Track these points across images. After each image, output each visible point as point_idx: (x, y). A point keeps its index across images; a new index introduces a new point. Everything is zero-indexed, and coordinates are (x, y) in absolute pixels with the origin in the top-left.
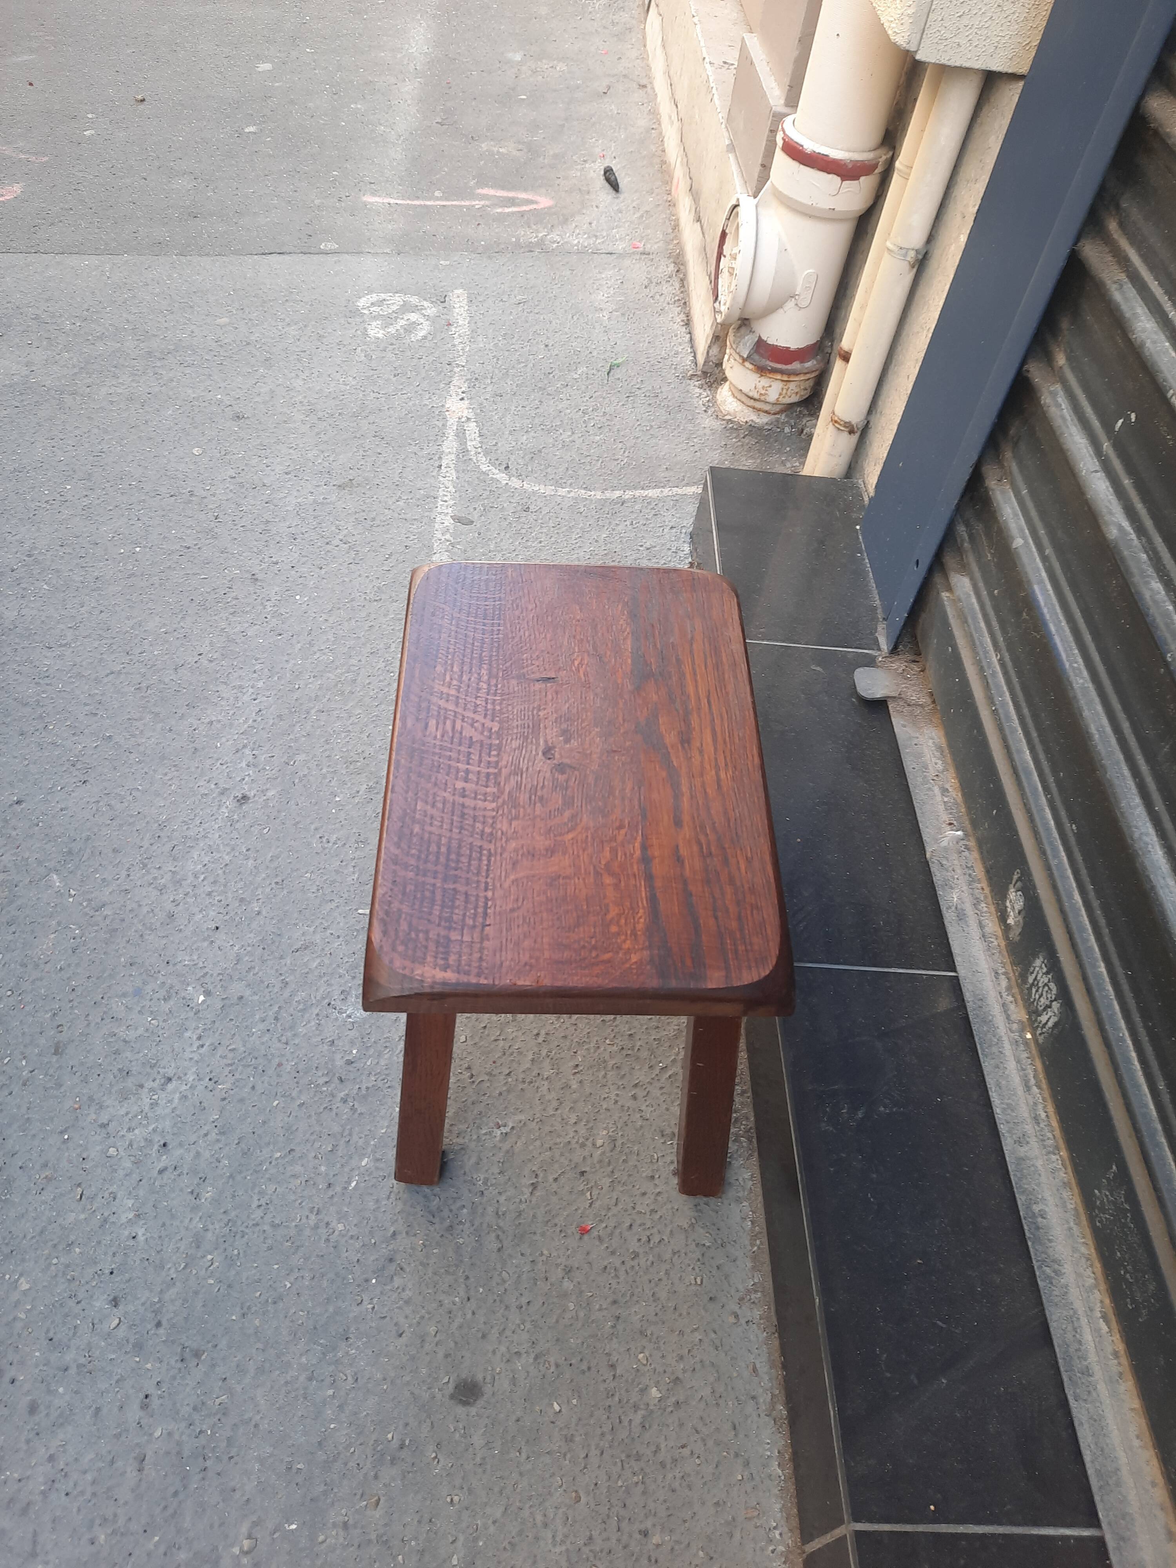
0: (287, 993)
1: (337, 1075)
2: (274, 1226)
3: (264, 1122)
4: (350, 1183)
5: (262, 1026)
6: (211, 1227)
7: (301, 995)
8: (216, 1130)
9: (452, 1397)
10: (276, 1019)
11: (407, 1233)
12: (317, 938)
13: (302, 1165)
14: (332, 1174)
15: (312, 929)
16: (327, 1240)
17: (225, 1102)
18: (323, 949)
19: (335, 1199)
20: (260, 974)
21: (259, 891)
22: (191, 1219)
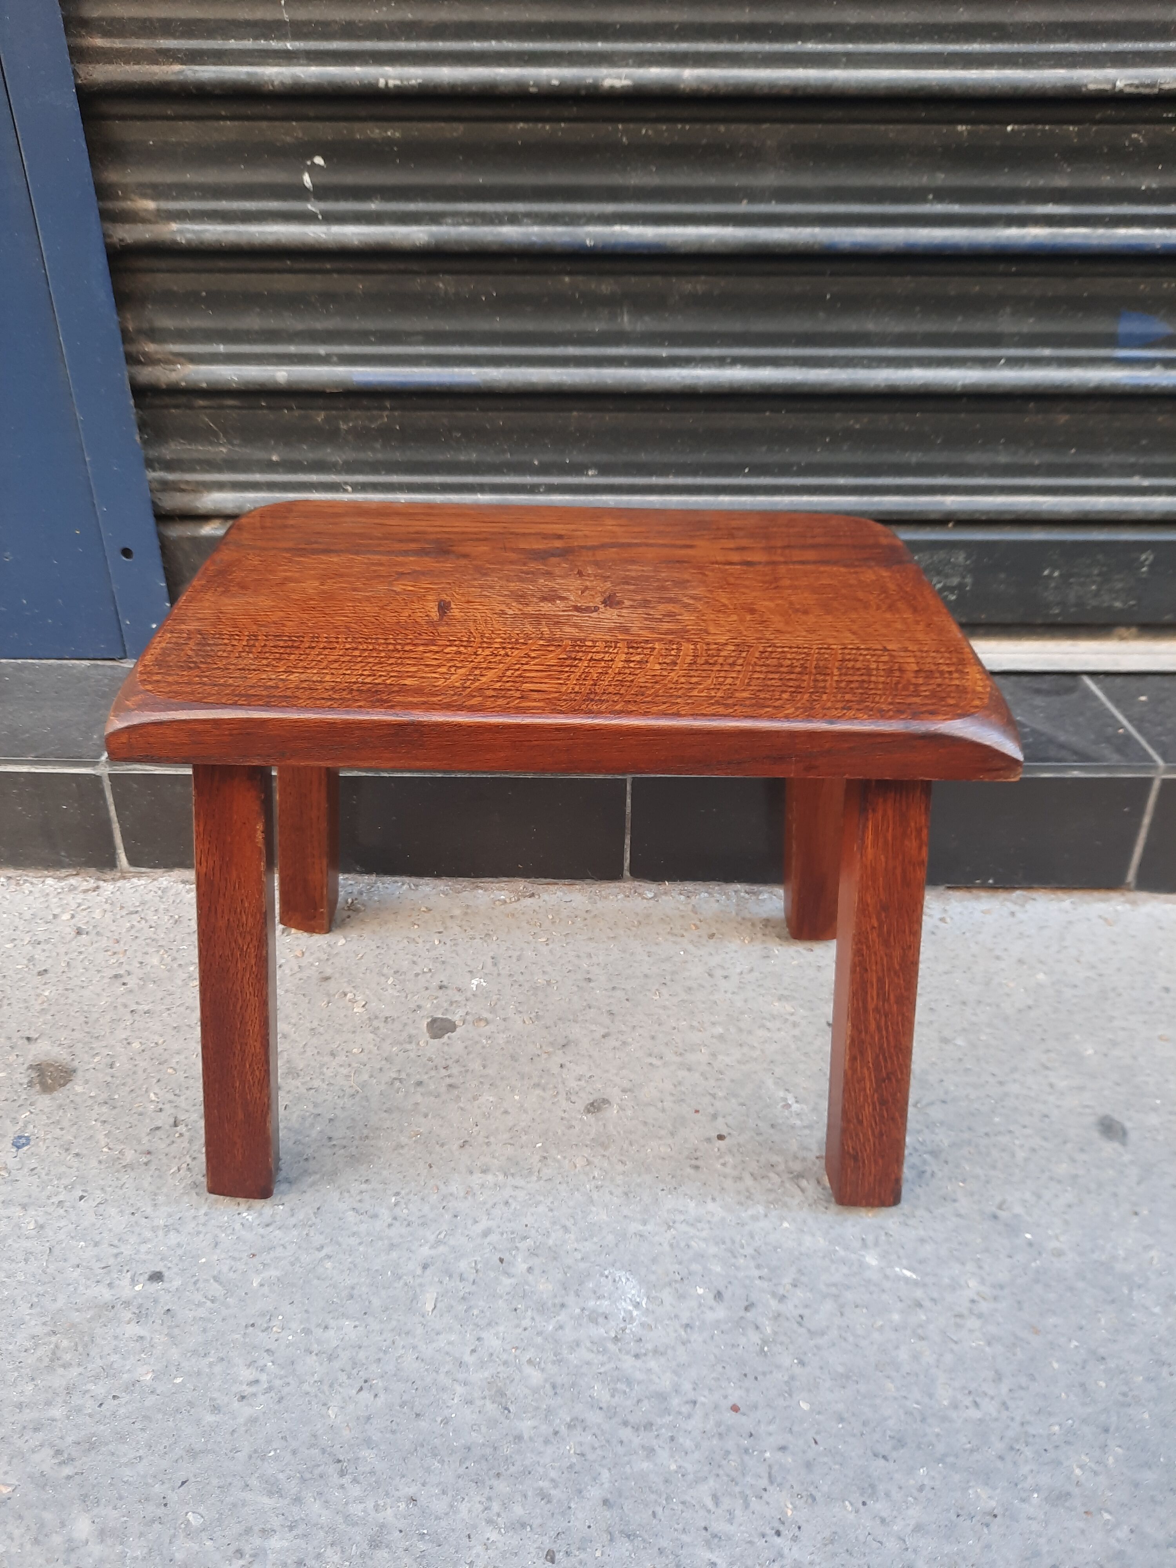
0: (594, 1418)
1: (742, 1313)
2: (999, 1378)
3: (841, 1419)
4: (907, 1280)
5: (663, 1455)
6: (1030, 1481)
7: (600, 1392)
8: (870, 1503)
9: (1124, 1144)
10: (649, 1426)
11: (955, 1201)
12: (478, 1377)
13: (897, 1347)
14: (899, 1305)
15: (460, 1389)
16: (995, 1298)
17: (818, 1495)
18: (505, 1363)
19: (935, 1295)
20: (553, 1474)
21: (356, 1509)
22: (1030, 1518)
